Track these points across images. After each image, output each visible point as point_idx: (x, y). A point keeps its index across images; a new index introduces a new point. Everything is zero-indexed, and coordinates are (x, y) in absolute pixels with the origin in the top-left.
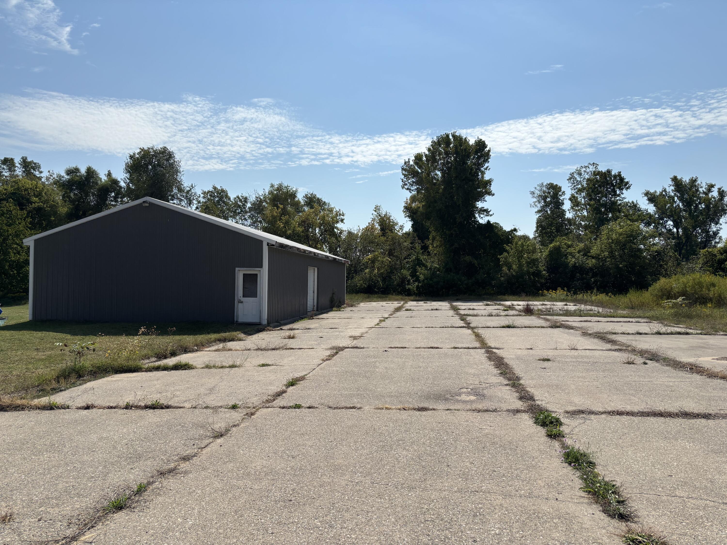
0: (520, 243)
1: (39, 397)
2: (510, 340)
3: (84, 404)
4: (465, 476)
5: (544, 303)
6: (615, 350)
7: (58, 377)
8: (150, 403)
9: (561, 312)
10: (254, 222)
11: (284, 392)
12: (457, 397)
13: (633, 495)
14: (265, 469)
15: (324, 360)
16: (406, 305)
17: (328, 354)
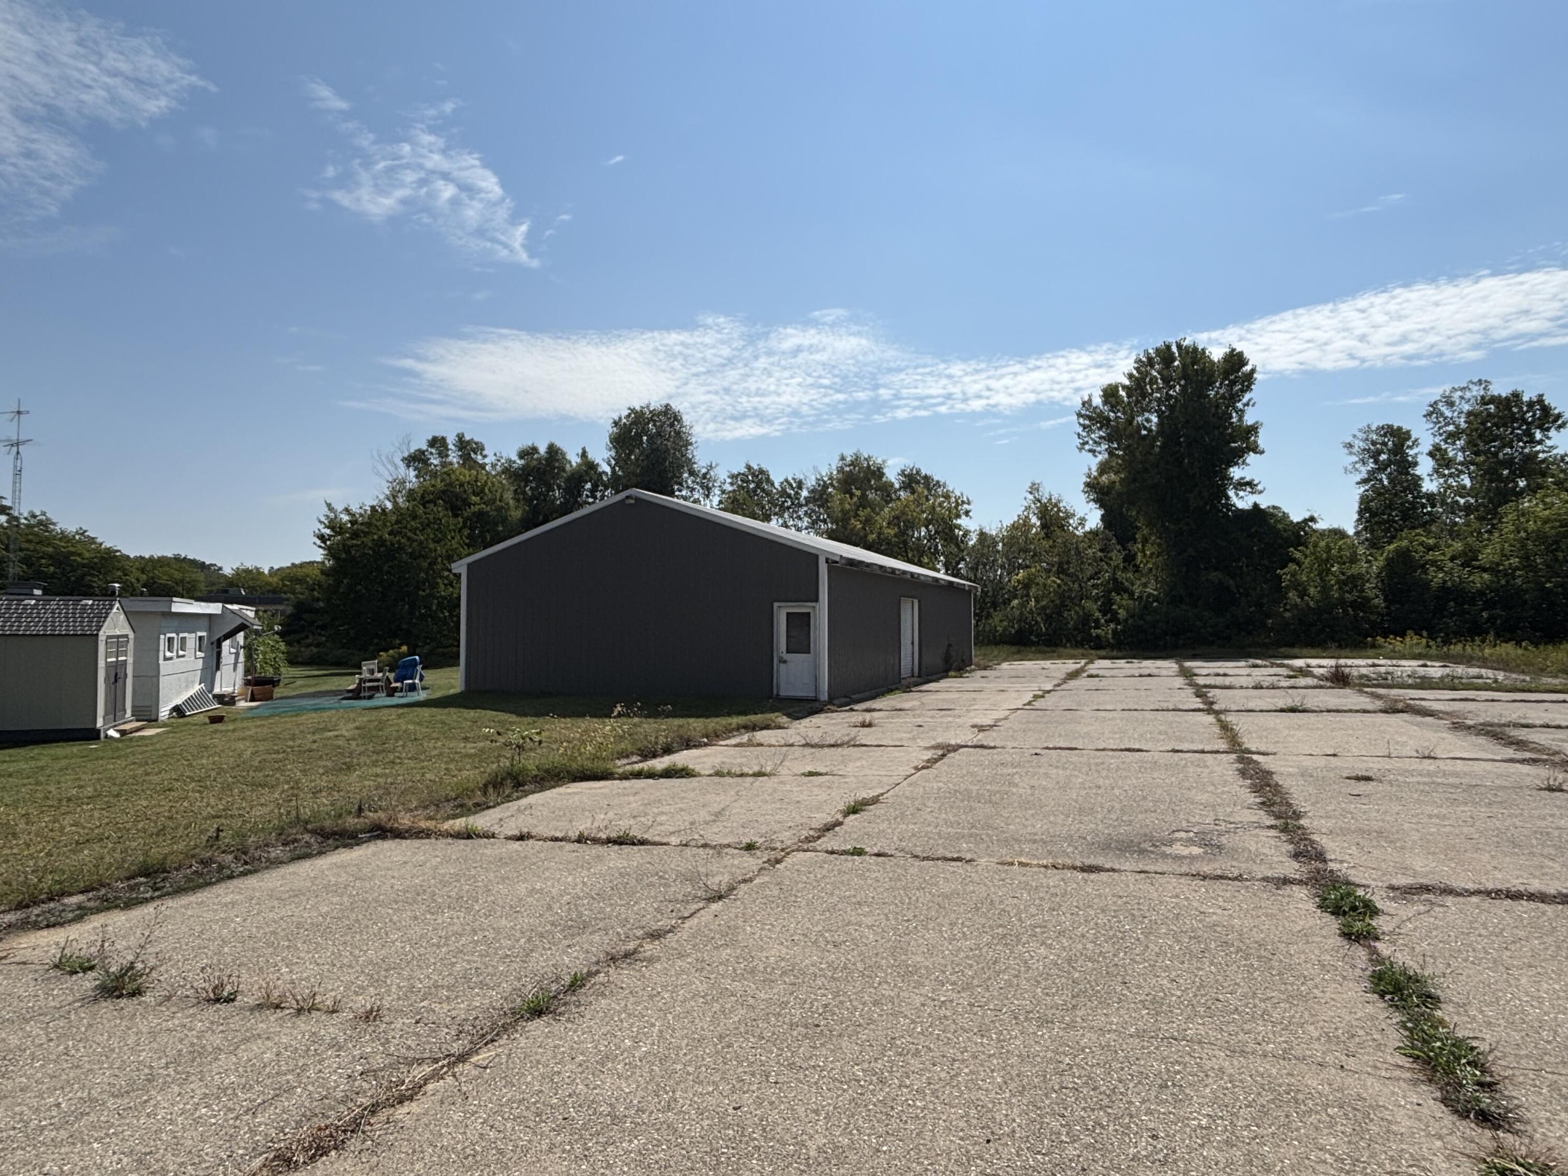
0: (1322, 544)
1: (455, 817)
2: (1293, 736)
3: (516, 832)
4: (1156, 1006)
5: (1376, 661)
6: (1523, 761)
7: (486, 786)
8: (613, 835)
9: (1410, 681)
10: (814, 523)
11: (840, 824)
12: (1164, 848)
13: (1517, 1073)
14: (783, 964)
15: (917, 769)
16: (1091, 666)
17: (926, 758)
